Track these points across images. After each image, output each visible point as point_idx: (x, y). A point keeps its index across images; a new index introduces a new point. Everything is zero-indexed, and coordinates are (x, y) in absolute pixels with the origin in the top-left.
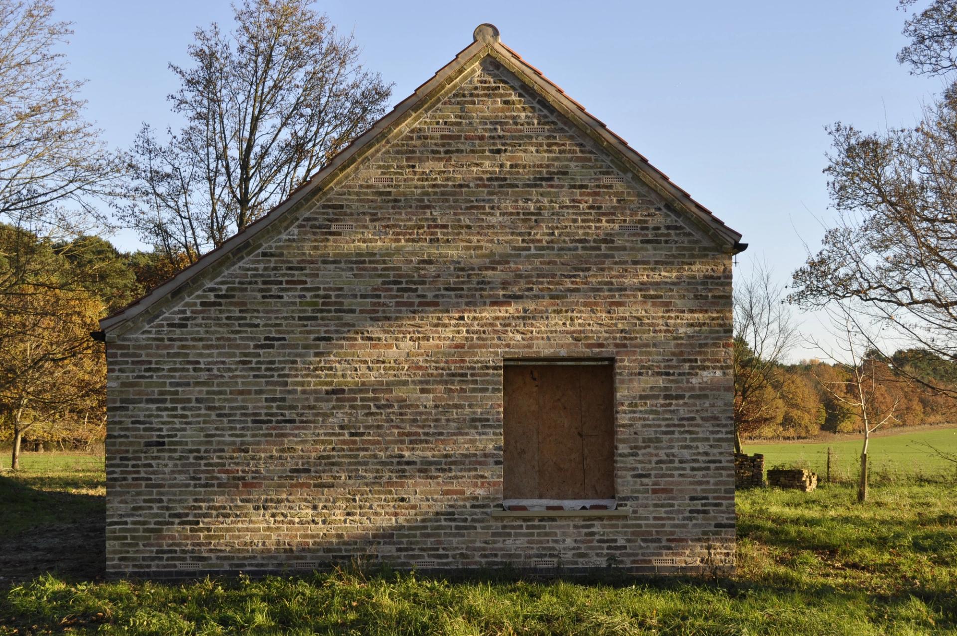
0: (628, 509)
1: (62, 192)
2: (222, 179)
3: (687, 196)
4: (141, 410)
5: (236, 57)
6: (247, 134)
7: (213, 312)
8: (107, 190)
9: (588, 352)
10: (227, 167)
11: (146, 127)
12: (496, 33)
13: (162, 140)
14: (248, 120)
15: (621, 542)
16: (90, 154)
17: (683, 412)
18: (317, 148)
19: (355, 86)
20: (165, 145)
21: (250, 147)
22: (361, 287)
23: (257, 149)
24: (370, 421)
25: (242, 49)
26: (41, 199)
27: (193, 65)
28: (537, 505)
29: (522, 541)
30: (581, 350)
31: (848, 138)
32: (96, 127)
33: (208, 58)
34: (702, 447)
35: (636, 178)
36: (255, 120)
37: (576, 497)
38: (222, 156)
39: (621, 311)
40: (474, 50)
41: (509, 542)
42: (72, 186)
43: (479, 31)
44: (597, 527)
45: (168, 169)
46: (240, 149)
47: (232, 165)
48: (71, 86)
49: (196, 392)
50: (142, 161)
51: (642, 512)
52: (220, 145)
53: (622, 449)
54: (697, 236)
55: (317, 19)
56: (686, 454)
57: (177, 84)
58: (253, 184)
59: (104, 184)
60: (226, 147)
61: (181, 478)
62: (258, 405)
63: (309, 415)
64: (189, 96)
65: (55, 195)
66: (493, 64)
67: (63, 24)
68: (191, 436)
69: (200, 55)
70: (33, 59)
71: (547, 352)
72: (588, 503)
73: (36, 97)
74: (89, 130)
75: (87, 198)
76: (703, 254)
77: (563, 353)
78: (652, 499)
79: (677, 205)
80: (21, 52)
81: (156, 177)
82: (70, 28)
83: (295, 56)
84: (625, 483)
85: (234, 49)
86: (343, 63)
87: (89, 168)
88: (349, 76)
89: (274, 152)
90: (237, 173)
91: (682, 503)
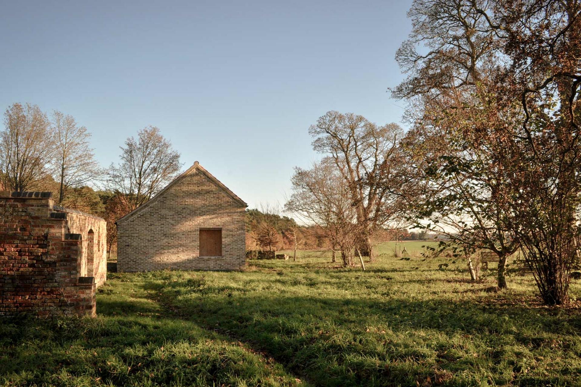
0: (224, 258)
1: (87, 179)
2: (133, 178)
3: (236, 196)
4: (124, 239)
5: (139, 146)
6: (141, 165)
7: (140, 219)
8: (100, 179)
9: (216, 227)
10: (135, 175)
11: (113, 163)
12: (198, 163)
13: (117, 167)
14: (141, 161)
15: (223, 265)
16: (95, 169)
17: (235, 239)
18: (160, 170)
19: (170, 154)
20: (118, 168)
21: (141, 170)
22: (170, 214)
23: (143, 170)
24: (172, 241)
25: (140, 144)
26: (82, 181)
27: (126, 147)
28: (206, 258)
29: (203, 265)
30: (215, 227)
31: (299, 170)
32: (97, 161)
33: (130, 145)
34: (239, 246)
35: (226, 192)
36: (143, 162)
37: (214, 256)
38: (134, 171)
39: (223, 219)
40: (194, 166)
41: (200, 265)
42: (90, 178)
43: (195, 162)
44: (218, 262)
45: (118, 174)
46: (139, 169)
47: (136, 173)
48: (90, 150)
49: (136, 235)
50: (111, 172)
51: (227, 259)
52: (133, 168)
53: (223, 246)
54: (239, 204)
55: (160, 136)
56: (236, 247)
57: (122, 152)
58: (142, 180)
59: (99, 177)
60: (135, 169)
61: (133, 253)
62: (149, 238)
63: (159, 240)
64: (125, 156)
65: (85, 180)
66: (198, 169)
67: (89, 133)
68: (135, 244)
69: (128, 144)
70: (80, 143)
71: (208, 227)
72: (216, 257)
73: (80, 153)
74: (95, 162)
75: (94, 181)
76: (240, 207)
77: (211, 227)
78: (229, 256)
79: (234, 197)
80: (77, 140)
81: (115, 176)
82: (91, 134)
83: (155, 146)
84: (224, 253)
85: (138, 143)
86: (167, 147)
87: (96, 173)
88: (169, 151)
89: (148, 171)
90: (138, 176)
91: (235, 257)
